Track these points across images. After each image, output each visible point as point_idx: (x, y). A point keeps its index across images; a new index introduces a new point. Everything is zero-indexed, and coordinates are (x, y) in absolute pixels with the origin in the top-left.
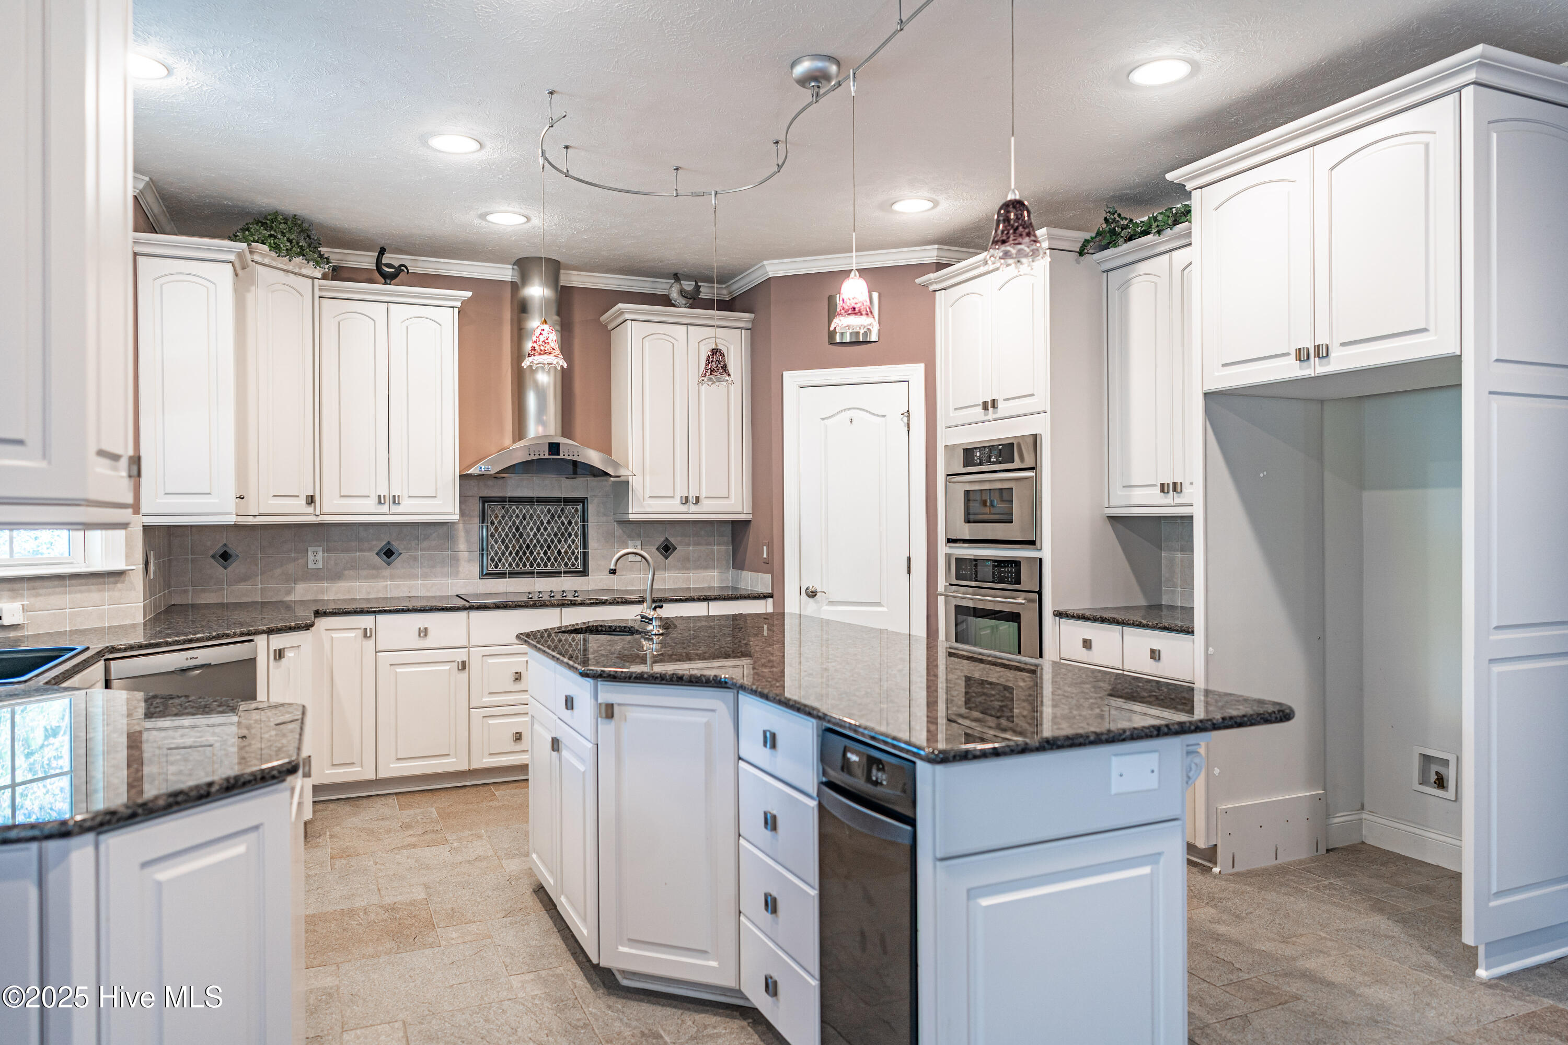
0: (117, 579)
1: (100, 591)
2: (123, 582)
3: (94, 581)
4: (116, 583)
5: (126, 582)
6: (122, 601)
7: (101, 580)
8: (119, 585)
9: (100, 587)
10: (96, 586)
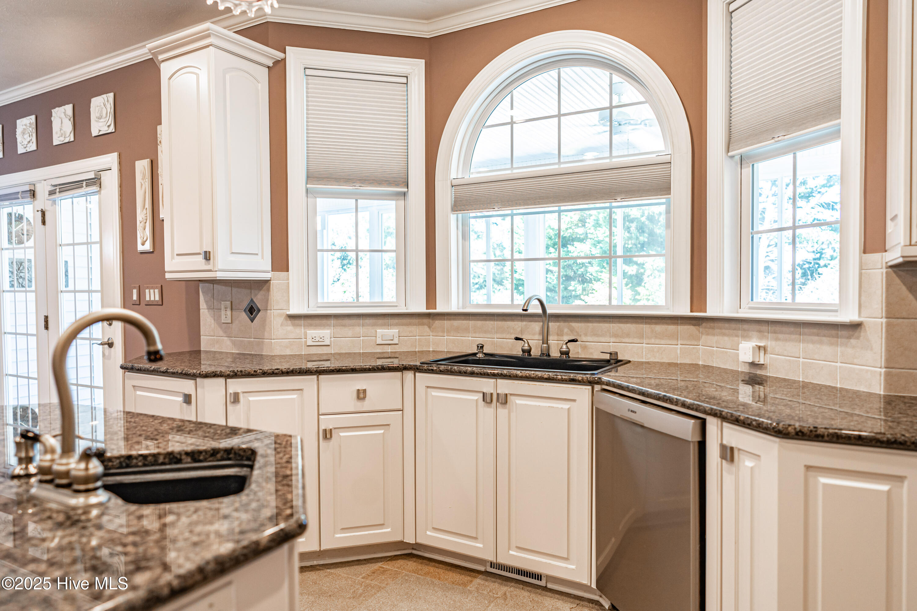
0: (851, 333)
1: (832, 344)
2: (858, 338)
3: (826, 332)
4: (849, 337)
5: (861, 338)
6: (855, 361)
7: (833, 332)
8: (853, 341)
9: (834, 340)
10: (828, 339)
